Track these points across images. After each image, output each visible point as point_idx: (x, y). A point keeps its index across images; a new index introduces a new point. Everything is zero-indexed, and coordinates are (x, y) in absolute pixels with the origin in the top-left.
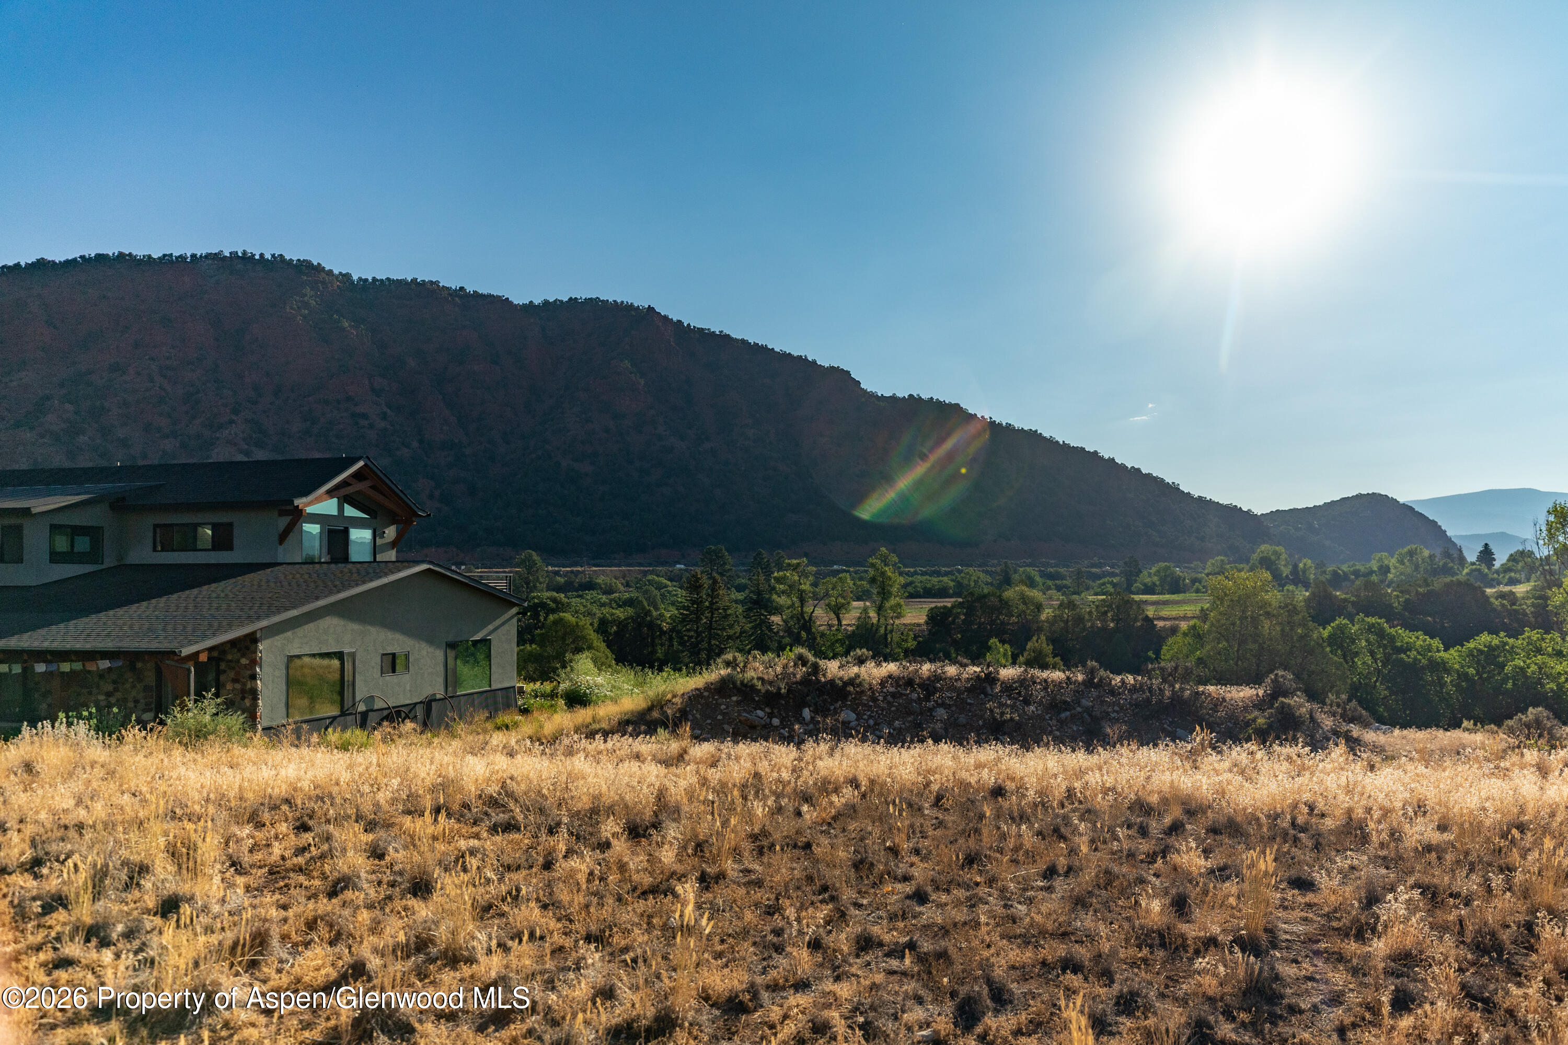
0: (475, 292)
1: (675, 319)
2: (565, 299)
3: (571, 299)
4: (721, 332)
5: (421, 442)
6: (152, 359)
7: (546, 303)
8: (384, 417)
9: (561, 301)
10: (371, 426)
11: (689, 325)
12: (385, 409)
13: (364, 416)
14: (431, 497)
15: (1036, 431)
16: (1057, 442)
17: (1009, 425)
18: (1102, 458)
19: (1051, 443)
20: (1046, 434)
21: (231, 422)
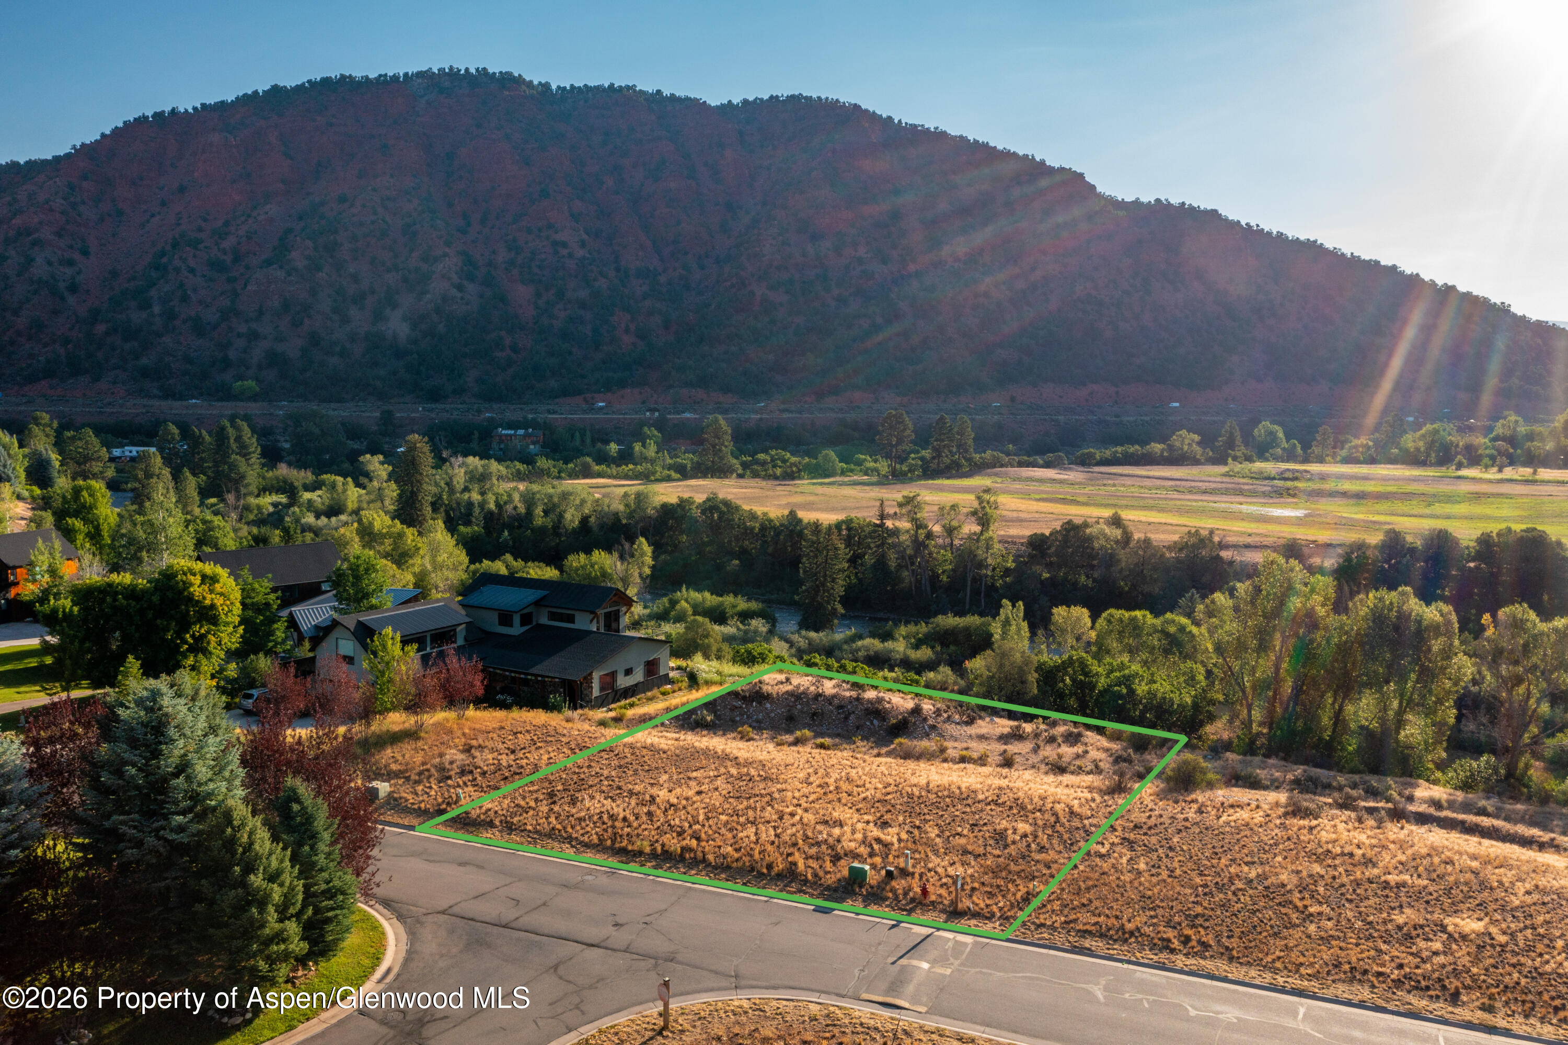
0: (672, 95)
1: (884, 116)
2: (766, 97)
3: (771, 97)
4: (936, 128)
5: (618, 270)
6: (374, 190)
7: (745, 102)
8: (583, 244)
9: (761, 100)
10: (570, 256)
11: (900, 121)
12: (585, 237)
13: (564, 245)
14: (627, 331)
15: (1315, 241)
16: (1343, 254)
17: (1280, 234)
18: (1402, 273)
19: (1335, 256)
20: (1329, 245)
21: (445, 255)
